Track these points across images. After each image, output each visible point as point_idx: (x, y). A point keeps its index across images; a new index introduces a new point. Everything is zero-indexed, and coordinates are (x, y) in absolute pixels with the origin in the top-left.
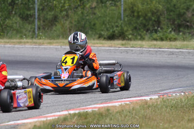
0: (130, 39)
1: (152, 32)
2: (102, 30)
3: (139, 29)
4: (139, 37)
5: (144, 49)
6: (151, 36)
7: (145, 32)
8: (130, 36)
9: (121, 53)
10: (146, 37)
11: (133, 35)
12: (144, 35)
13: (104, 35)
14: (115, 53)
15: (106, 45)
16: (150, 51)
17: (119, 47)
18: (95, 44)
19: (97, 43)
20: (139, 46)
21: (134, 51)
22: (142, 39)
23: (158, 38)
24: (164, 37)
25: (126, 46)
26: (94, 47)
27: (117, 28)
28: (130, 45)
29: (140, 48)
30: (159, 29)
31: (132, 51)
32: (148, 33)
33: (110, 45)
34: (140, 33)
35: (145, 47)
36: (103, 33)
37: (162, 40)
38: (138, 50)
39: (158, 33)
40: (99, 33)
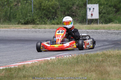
0: (38, 24)
1: (51, 20)
2: (20, 19)
3: (44, 18)
4: (43, 23)
5: (46, 30)
6: (51, 22)
7: (47, 19)
8: (38, 22)
9: (33, 32)
10: (48, 23)
11: (39, 21)
12: (47, 21)
13: (21, 21)
14: (29, 32)
15: (23, 28)
16: (50, 31)
17: (31, 29)
18: (16, 27)
19: (17, 27)
20: (43, 28)
21: (40, 31)
22: (45, 23)
23: (55, 23)
24: (59, 22)
25: (35, 28)
26: (15, 29)
27: (30, 17)
28: (38, 27)
29: (44, 29)
30: (56, 17)
31: (39, 31)
32: (49, 20)
33: (25, 28)
34: (44, 20)
35: (47, 28)
36: (20, 20)
37: (58, 24)
38: (43, 31)
39: (55, 20)
40: (18, 20)
